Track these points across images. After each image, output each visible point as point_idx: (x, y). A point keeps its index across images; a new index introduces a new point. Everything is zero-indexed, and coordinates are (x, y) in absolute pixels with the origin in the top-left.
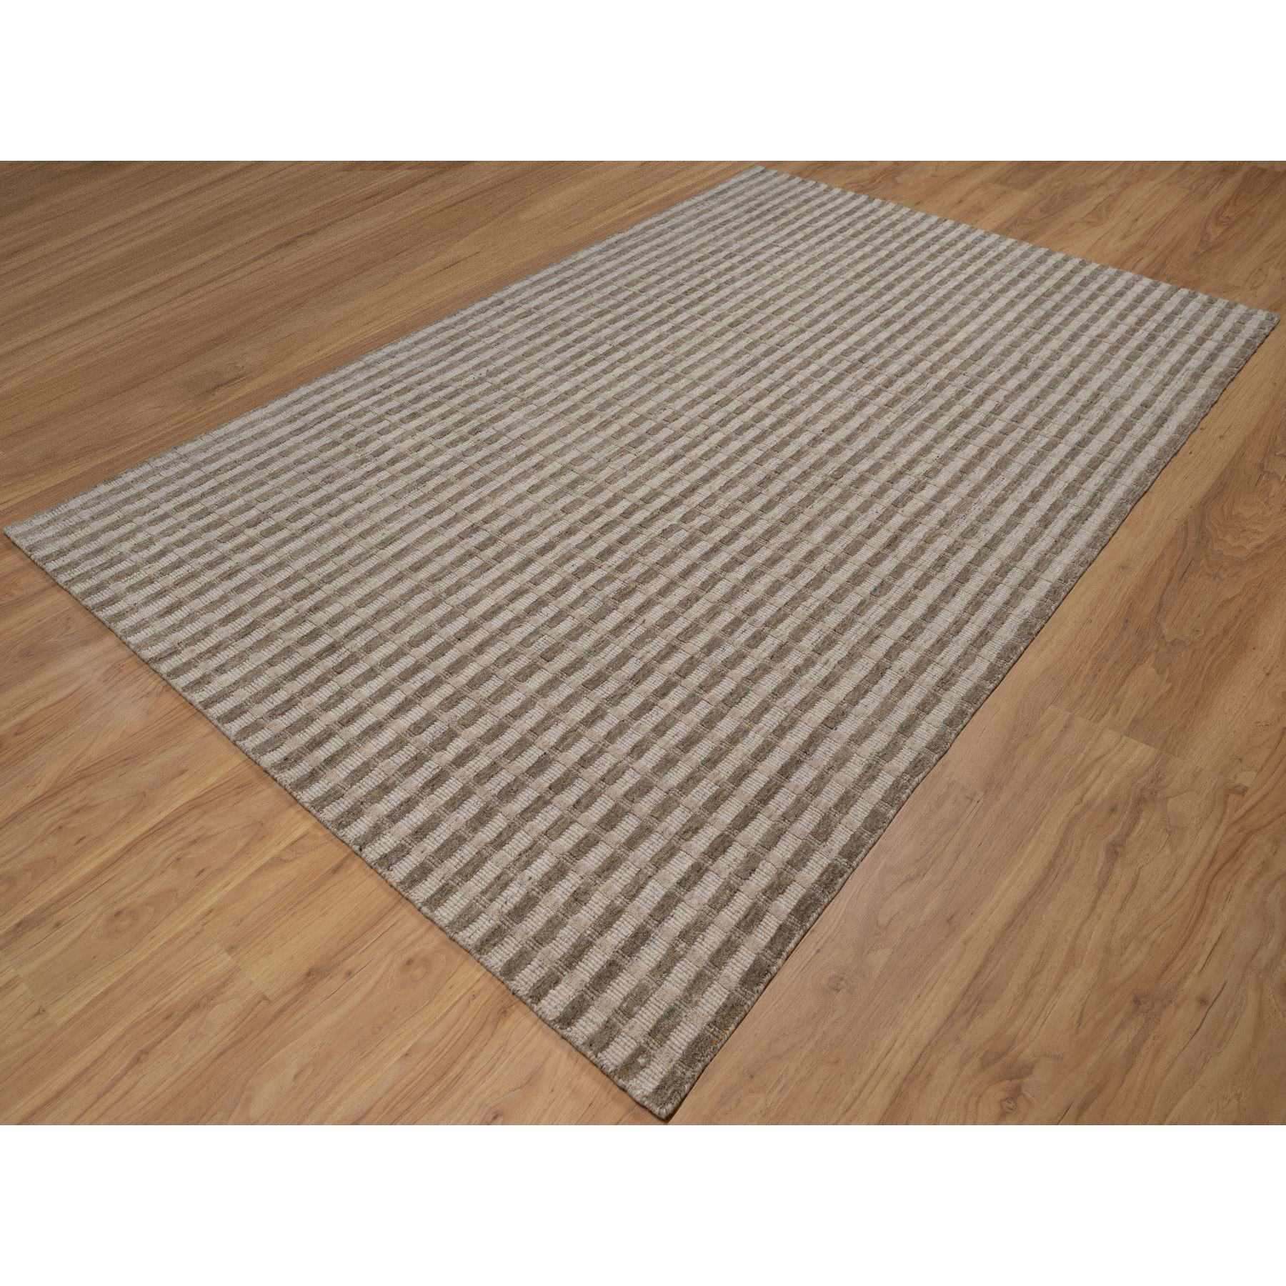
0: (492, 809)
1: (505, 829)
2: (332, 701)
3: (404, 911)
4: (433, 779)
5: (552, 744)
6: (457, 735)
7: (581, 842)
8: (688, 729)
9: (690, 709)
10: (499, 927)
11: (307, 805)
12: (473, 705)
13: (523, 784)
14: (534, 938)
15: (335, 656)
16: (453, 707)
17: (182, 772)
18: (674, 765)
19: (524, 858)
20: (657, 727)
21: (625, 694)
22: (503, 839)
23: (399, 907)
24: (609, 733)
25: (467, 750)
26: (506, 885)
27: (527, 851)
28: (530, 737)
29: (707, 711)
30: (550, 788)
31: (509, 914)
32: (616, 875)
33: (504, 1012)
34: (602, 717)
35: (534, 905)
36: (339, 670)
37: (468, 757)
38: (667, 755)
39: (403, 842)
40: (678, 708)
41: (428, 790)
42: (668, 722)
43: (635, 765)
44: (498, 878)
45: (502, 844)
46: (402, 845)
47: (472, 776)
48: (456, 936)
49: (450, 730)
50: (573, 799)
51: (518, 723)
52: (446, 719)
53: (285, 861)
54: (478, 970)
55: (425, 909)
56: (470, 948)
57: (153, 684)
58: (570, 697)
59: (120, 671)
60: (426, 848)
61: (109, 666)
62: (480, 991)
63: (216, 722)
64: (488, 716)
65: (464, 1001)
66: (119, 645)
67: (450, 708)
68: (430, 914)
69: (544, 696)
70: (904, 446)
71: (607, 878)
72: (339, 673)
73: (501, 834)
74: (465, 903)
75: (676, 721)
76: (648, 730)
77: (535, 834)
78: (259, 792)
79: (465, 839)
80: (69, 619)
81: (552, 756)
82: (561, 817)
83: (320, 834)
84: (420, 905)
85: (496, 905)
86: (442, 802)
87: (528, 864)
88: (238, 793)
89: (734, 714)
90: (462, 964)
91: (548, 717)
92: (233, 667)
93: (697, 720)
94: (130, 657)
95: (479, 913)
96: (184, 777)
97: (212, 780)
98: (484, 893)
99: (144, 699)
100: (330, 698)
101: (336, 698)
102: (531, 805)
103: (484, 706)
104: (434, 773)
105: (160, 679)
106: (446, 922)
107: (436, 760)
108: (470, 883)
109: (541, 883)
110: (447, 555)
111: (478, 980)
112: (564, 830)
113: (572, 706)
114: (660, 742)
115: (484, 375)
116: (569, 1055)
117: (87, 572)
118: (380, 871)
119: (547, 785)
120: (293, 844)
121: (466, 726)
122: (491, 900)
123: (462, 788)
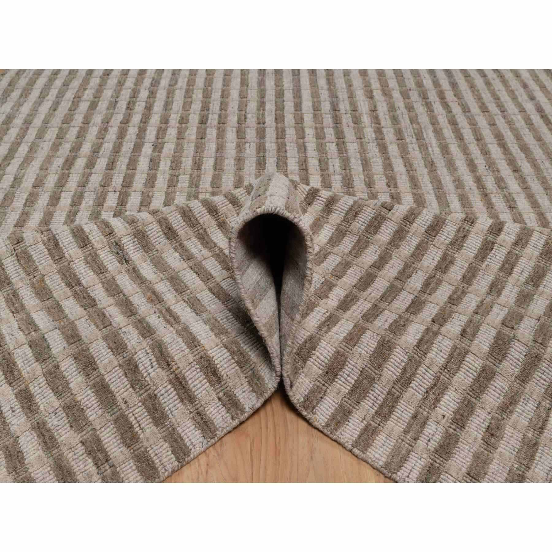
0: (389, 341)
4: (326, 321)
5: (419, 289)
6: (334, 285)
7: (479, 375)
8: (532, 264)
9: (527, 242)
10: (432, 464)
12: (339, 259)
13: (407, 320)
16: (323, 262)
18: (531, 299)
19: (432, 396)
20: (503, 265)
21: (465, 236)
22: (408, 375)
24: (464, 277)
25: (347, 296)
26: (423, 425)
27: (432, 388)
28: (397, 283)
29: (542, 242)
30: (433, 321)
31: (436, 451)
32: (519, 408)
34: (452, 262)
35: (457, 442)
38: (521, 292)
39: (317, 383)
40: (516, 244)
41: (325, 329)
42: (512, 259)
43: (499, 301)
44: (415, 417)
45: (409, 382)
46: (318, 387)
47: (359, 316)
48: (394, 475)
49: (327, 281)
50: (457, 330)
51: (383, 272)
52: (321, 272)
55: (356, 451)
58: (418, 247)
64: (354, 267)
67: (320, 263)
68: (363, 456)
69: (397, 247)
71: (511, 412)
73: (405, 370)
75: (517, 257)
76: (496, 270)
77: (436, 369)
81: (423, 298)
82: (455, 348)
84: (350, 447)
85: (421, 443)
86: (342, 338)
87: (437, 401)
91: (406, 266)
93: (537, 253)
95: (408, 452)
98: (406, 432)
102: (423, 336)
103: (348, 260)
106: (381, 463)
107: (323, 306)
108: (390, 424)
109: (455, 421)
112: (461, 362)
113: (423, 255)
114: (511, 280)
121: (340, 277)
123: (355, 326)
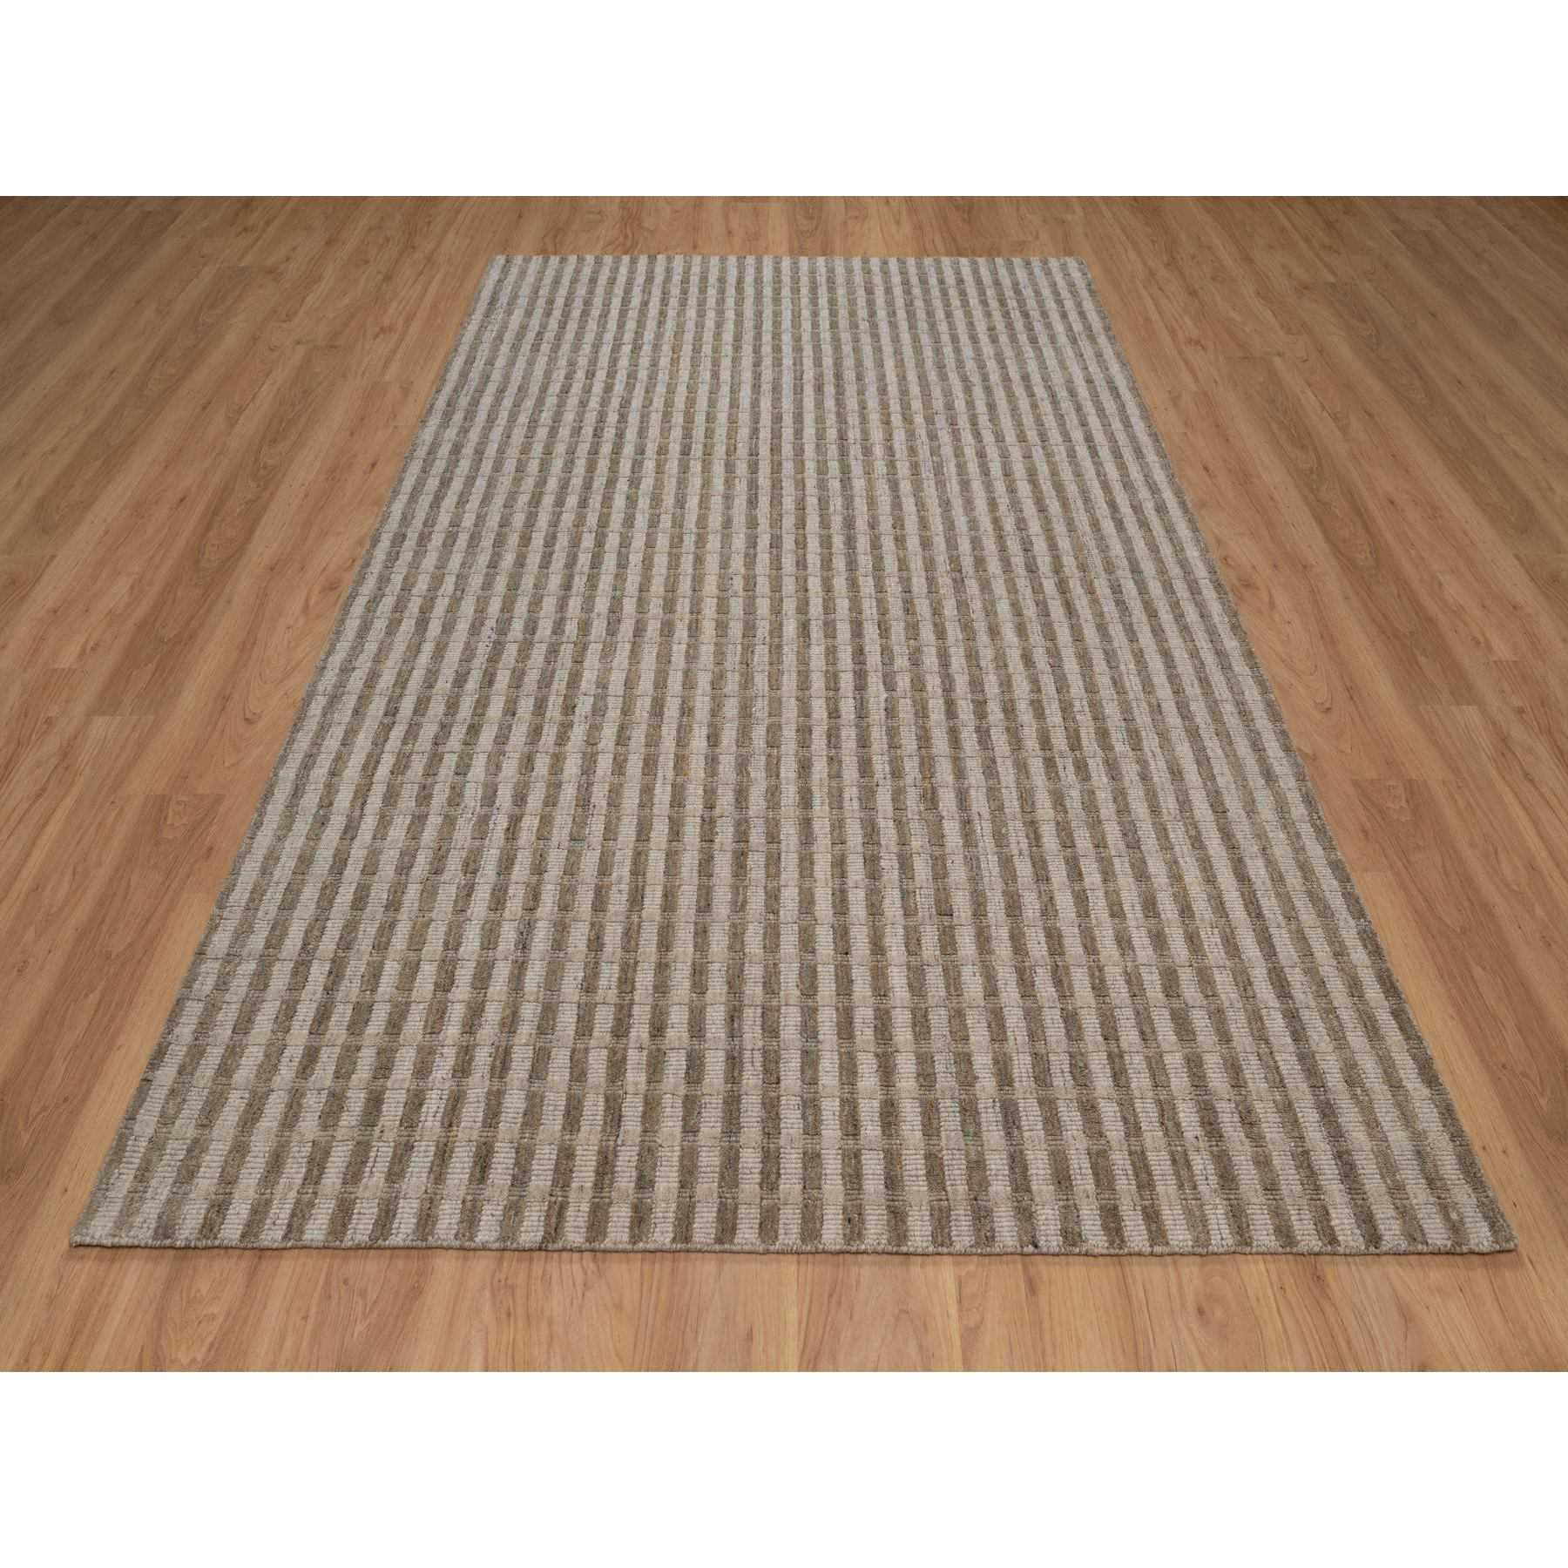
0: (1087, 1101)
1: (1121, 1111)
2: (810, 1119)
3: (1136, 1269)
4: (1005, 1116)
5: (1055, 995)
6: (969, 1055)
7: (1189, 1068)
8: (1134, 893)
9: (1114, 874)
10: (1230, 1206)
11: (931, 1249)
12: (943, 1012)
13: (1081, 1054)
14: (1266, 1189)
15: (748, 1066)
17: (750, 1337)
18: (1165, 936)
19: (1170, 1124)
20: (1111, 910)
21: (1051, 898)
22: (1131, 1122)
23: (1127, 1269)
24: (1084, 947)
26: (1188, 1163)
27: (1162, 1115)
29: (1127, 865)
30: (1105, 1039)
31: (1222, 1186)
33: (1319, 1279)
34: (1060, 936)
36: (774, 1079)
37: (1006, 1068)
39: (1061, 1203)
40: (1105, 880)
41: (1015, 1132)
42: (1114, 899)
43: (1139, 960)
45: (1137, 1127)
46: (1064, 1207)
48: (1210, 1248)
49: (957, 1054)
51: (1003, 998)
52: (939, 1046)
53: (977, 1327)
54: (1256, 1263)
55: (1158, 1249)
56: (1233, 1249)
57: (575, 1269)
59: (513, 1287)
60: (1085, 1191)
61: (487, 1294)
62: (1280, 1279)
63: (717, 1247)
64: (970, 1012)
65: (1282, 1303)
66: (465, 1259)
67: (929, 1032)
68: (1168, 1250)
69: (991, 953)
70: (973, 510)
72: (778, 1082)
73: (1124, 1119)
74: (1178, 1211)
75: (1117, 893)
76: (1108, 919)
77: (1149, 1094)
78: (858, 1282)
79: (1105, 1151)
80: (346, 1282)
81: (1070, 1007)
82: (1148, 1059)
83: (972, 1267)
84: (1149, 1249)
85: (1203, 1188)
87: (1178, 1126)
88: (839, 1303)
89: (1149, 852)
90: (1238, 1270)
91: (1019, 971)
92: (654, 1169)
93: (1131, 880)
94: (501, 1260)
95: (1201, 1209)
96: (759, 1339)
97: (792, 1315)
99: (588, 1294)
100: (804, 1117)
101: (809, 1112)
103: (954, 1005)
104: (998, 1109)
105: (576, 1256)
106: (1189, 1243)
107: (983, 1096)
108: (1160, 1188)
109: (1209, 1134)
110: (717, 870)
111: (1267, 1271)
112: (1164, 1069)
113: (1025, 945)
114: (1131, 923)
115: (494, 637)
116: (1400, 1264)
117: (298, 1202)
118: (1077, 1250)
119: (1100, 1039)
120: (960, 1301)
121: (965, 1038)
122: (1195, 1188)
123: (1040, 1104)
